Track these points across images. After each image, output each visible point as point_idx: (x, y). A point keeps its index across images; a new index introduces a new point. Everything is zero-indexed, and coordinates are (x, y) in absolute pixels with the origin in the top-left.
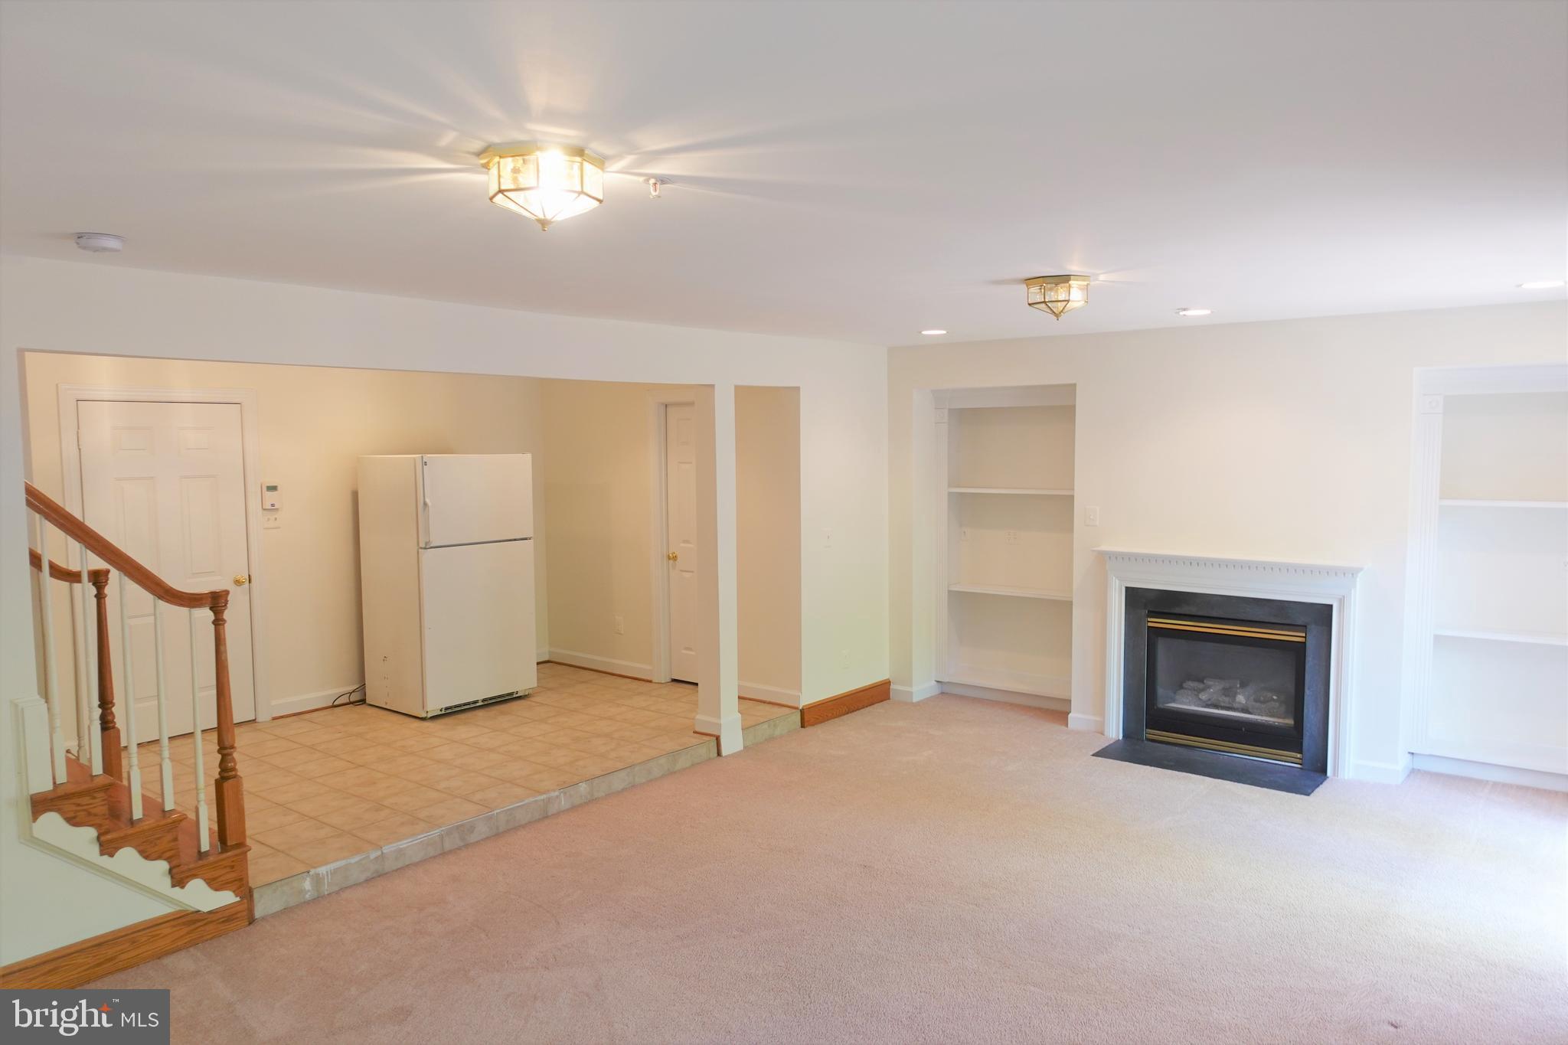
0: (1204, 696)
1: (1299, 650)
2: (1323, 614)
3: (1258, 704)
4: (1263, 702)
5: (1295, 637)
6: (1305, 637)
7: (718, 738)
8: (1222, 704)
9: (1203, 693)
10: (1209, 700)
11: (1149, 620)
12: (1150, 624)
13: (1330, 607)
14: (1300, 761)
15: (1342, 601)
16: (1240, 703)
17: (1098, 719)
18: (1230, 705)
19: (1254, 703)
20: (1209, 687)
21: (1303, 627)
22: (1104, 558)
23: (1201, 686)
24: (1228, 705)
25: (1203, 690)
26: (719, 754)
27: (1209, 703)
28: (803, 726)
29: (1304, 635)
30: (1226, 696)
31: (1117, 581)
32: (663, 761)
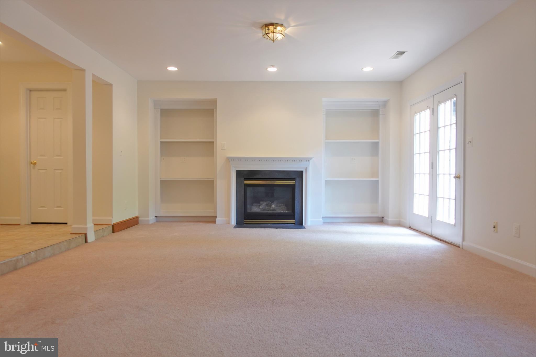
0: (261, 207)
1: (293, 186)
2: (300, 174)
3: (278, 208)
4: (279, 207)
5: (292, 182)
6: (295, 182)
7: (85, 235)
8: (267, 209)
9: (261, 206)
10: (263, 208)
11: (245, 181)
12: (245, 183)
13: (303, 171)
14: (294, 223)
15: (306, 169)
16: (273, 208)
17: (227, 219)
18: (269, 209)
19: (277, 208)
20: (262, 204)
21: (294, 179)
22: (230, 160)
23: (259, 204)
24: (268, 209)
25: (260, 206)
26: (86, 241)
27: (262, 209)
28: (113, 232)
29: (294, 181)
30: (268, 206)
31: (234, 168)
32: (65, 243)
